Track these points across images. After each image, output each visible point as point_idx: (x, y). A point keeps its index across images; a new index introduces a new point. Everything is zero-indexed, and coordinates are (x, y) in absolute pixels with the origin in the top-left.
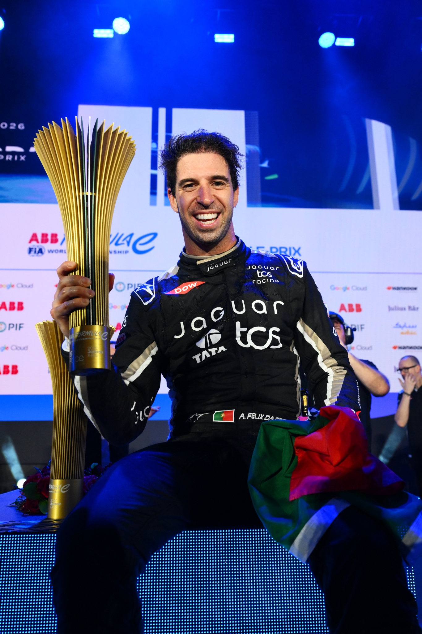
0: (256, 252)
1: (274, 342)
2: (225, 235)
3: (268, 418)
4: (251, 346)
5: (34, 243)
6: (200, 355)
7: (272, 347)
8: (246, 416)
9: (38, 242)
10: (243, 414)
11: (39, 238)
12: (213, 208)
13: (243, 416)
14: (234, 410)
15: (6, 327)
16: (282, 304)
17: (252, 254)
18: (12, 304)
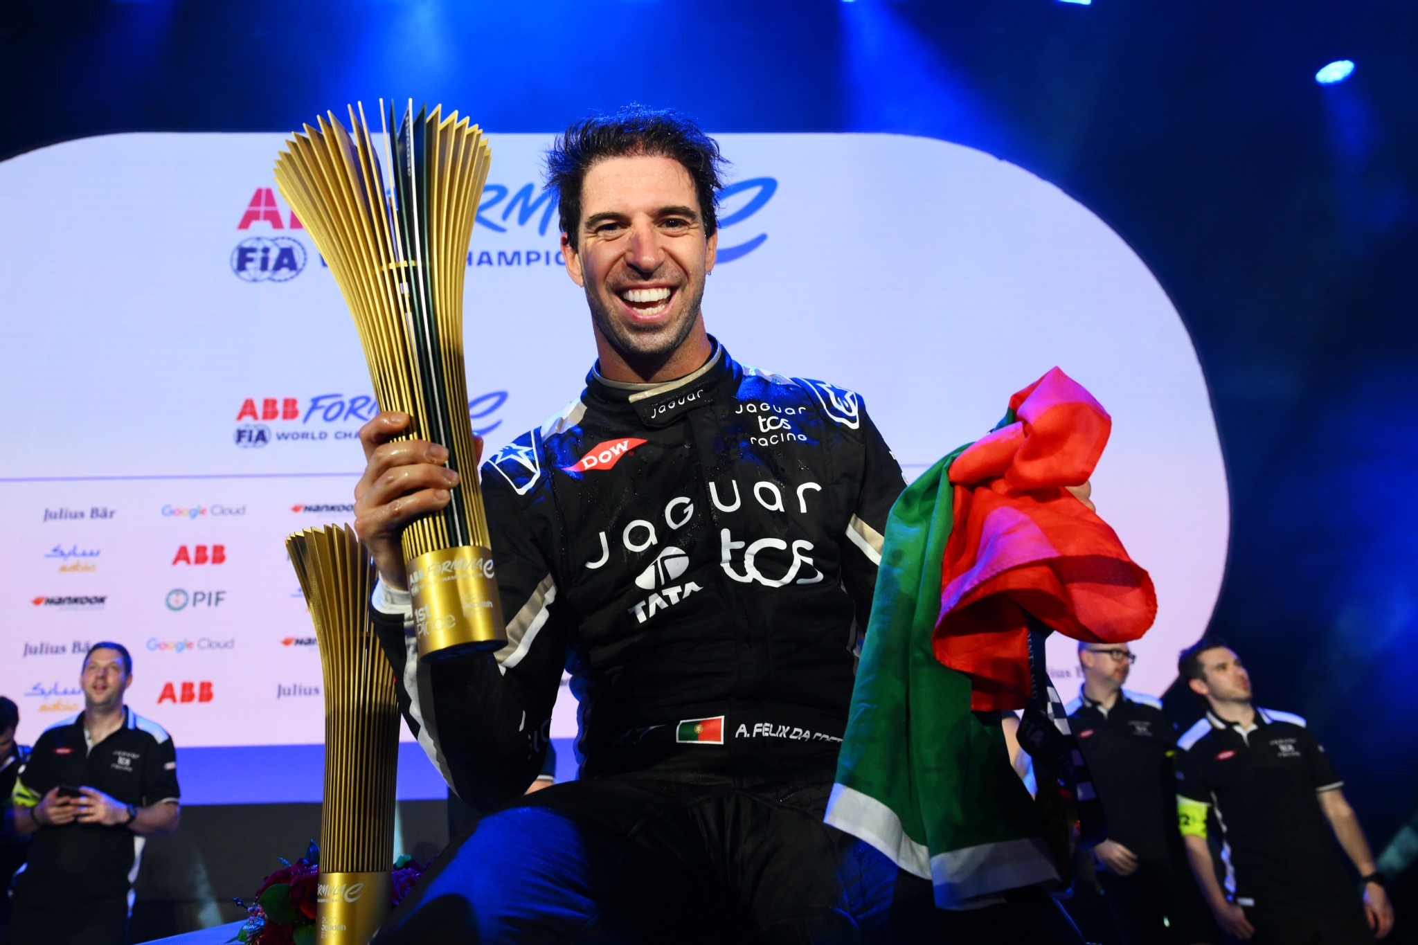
0: (753, 374)
1: (805, 571)
2: (686, 336)
3: (797, 734)
4: (754, 580)
5: (248, 420)
6: (643, 603)
7: (800, 581)
8: (750, 730)
9: (255, 417)
10: (743, 726)
11: (259, 408)
12: (661, 277)
13: (745, 731)
14: (722, 718)
15: (187, 600)
16: (818, 488)
17: (746, 377)
18: (201, 550)
